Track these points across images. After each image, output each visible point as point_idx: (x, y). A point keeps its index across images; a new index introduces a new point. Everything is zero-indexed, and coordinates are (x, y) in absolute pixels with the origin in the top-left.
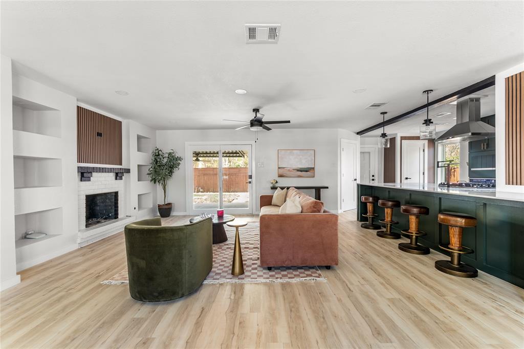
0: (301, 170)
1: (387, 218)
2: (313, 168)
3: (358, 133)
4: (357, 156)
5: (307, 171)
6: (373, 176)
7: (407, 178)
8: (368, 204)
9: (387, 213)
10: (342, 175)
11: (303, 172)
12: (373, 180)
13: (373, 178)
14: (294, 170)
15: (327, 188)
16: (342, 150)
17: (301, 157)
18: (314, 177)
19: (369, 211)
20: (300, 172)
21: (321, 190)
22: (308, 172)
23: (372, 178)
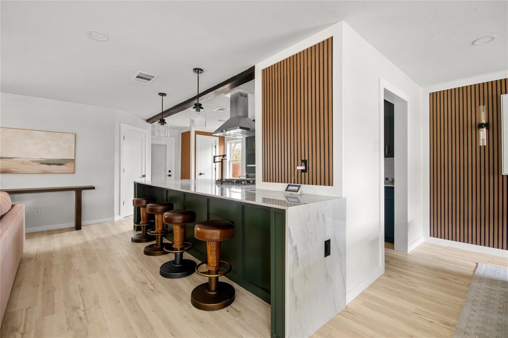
0: (49, 163)
1: (157, 227)
2: (73, 161)
3: (148, 121)
4: (147, 147)
5: (60, 164)
6: (170, 171)
7: (201, 174)
8: (141, 208)
9: (157, 221)
10: (122, 171)
11: (52, 166)
12: (170, 176)
13: (170, 173)
14: (32, 161)
15: (93, 188)
16: (122, 138)
17: (49, 142)
18: (74, 173)
19: (143, 217)
20: (47, 166)
21: (83, 192)
22: (62, 166)
23: (168, 173)
